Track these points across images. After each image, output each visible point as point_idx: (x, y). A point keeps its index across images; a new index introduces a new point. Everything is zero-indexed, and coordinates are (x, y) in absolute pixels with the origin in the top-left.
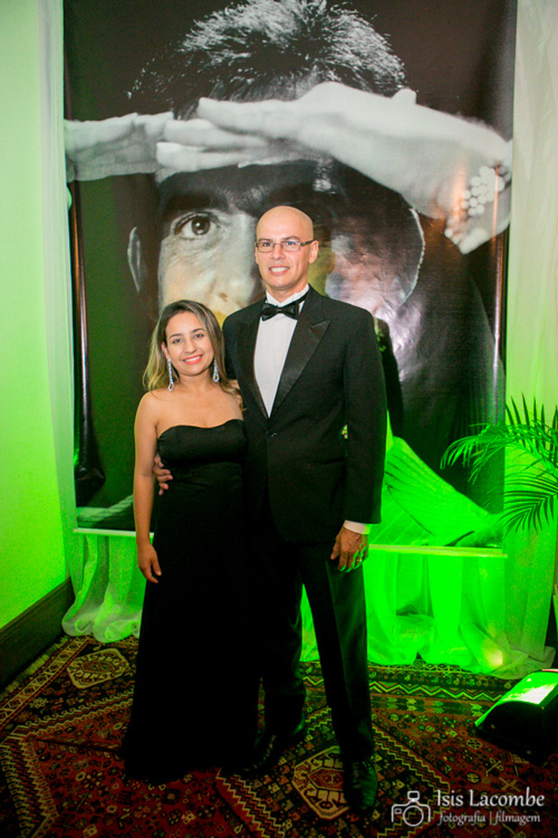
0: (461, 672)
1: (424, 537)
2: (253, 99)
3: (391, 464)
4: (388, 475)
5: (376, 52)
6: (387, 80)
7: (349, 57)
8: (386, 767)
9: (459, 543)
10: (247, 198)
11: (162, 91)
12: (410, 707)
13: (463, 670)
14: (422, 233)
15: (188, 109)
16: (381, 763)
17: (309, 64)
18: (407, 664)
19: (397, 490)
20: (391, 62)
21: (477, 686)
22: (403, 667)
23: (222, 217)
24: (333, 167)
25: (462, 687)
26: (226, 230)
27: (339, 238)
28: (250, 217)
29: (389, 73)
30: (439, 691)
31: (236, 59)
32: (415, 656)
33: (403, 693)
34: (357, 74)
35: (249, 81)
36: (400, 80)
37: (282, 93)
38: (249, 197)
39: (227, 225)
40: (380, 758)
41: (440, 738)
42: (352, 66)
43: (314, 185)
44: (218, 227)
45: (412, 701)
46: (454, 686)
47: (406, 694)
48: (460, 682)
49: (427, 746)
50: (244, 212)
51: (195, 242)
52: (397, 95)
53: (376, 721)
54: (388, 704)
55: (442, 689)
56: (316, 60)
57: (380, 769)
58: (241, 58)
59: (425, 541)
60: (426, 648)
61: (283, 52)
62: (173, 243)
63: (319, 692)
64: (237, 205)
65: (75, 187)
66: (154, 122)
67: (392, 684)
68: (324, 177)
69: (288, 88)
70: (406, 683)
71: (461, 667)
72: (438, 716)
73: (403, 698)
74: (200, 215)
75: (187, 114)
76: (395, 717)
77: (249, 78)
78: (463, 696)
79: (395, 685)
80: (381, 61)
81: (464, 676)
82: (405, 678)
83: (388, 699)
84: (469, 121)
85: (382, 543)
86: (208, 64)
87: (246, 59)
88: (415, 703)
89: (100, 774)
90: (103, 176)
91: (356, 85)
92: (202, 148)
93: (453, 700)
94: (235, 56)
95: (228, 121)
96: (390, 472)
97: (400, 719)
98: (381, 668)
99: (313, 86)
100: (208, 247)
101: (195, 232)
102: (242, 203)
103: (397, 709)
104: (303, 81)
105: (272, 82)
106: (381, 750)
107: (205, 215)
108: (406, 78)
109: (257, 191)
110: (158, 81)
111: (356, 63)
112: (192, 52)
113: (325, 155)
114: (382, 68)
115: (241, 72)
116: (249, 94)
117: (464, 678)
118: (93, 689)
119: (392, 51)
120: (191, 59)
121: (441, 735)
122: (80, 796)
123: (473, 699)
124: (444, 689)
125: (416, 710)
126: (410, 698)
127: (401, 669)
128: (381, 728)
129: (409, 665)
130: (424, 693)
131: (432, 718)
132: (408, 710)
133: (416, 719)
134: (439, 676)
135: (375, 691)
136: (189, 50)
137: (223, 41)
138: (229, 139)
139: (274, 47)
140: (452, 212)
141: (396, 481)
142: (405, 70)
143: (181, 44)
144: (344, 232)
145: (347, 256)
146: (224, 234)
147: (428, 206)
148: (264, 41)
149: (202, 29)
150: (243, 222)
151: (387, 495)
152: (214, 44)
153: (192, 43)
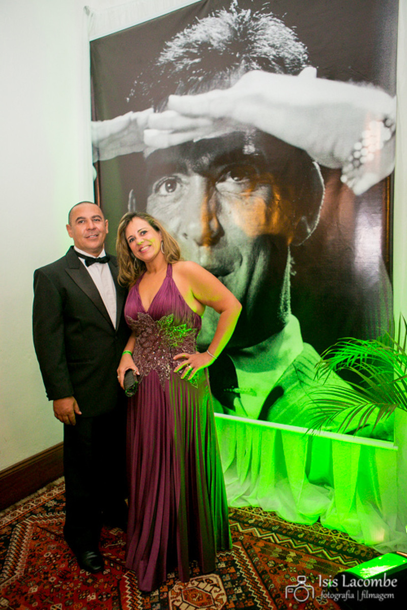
0: (348, 540)
1: (329, 425)
2: (203, 91)
3: (302, 364)
4: (300, 373)
5: (286, 42)
6: (295, 62)
7: (267, 49)
8: (241, 599)
9: (357, 433)
10: (200, 164)
11: (147, 94)
12: (288, 558)
13: (350, 539)
14: (322, 180)
15: (162, 104)
16: (239, 596)
17: (239, 60)
18: (307, 524)
19: (308, 385)
20: (297, 48)
21: (355, 554)
22: (303, 526)
23: (184, 179)
24: (257, 135)
25: (341, 552)
26: (187, 188)
27: (262, 189)
28: (201, 177)
29: (296, 57)
30: (320, 551)
31: (191, 65)
32: (317, 519)
33: (290, 547)
34: (272, 62)
35: (200, 79)
36: (304, 61)
37: (221, 84)
38: (201, 162)
39: (187, 184)
40: (241, 591)
42: (269, 56)
43: (243, 150)
44: (181, 186)
45: (293, 554)
46: (335, 550)
47: (292, 547)
48: (342, 548)
49: (282, 592)
50: (198, 174)
51: (168, 197)
52: (302, 73)
53: (255, 563)
54: (273, 553)
55: (323, 550)
56: (244, 56)
57: (236, 599)
58: (195, 63)
60: (325, 513)
61: (221, 54)
62: (154, 199)
64: (193, 169)
65: (98, 165)
66: (141, 116)
67: (286, 538)
68: (250, 143)
69: (225, 80)
70: (298, 539)
71: (350, 536)
72: (306, 571)
73: (288, 550)
74: (170, 178)
75: (162, 108)
76: (271, 564)
77: (199, 76)
78: (338, 559)
79: (288, 539)
80: (290, 48)
81: (349, 543)
82: (299, 536)
83: (275, 549)
84: (360, 85)
85: (296, 425)
86: (174, 71)
87: (198, 63)
88: (294, 557)
89: (58, 556)
91: (272, 70)
92: (171, 131)
93: (327, 562)
94: (191, 62)
95: (187, 110)
96: (301, 370)
97: (275, 566)
98: (286, 524)
99: (241, 76)
100: (176, 200)
101: (167, 190)
102: (196, 167)
103: (278, 558)
104: (235, 73)
105: (215, 77)
106: (245, 585)
107: (173, 178)
108: (308, 59)
109: (206, 158)
110: (144, 88)
111: (271, 53)
112: (164, 64)
113: (251, 126)
114: (290, 54)
115: (195, 73)
116: (200, 88)
117: (348, 545)
119: (298, 39)
120: (164, 69)
122: (40, 567)
123: (345, 564)
124: (325, 550)
125: (291, 562)
126: (293, 552)
127: (300, 527)
128: (256, 569)
129: (308, 526)
130: (307, 550)
131: (300, 571)
132: (285, 560)
133: (288, 569)
134: (328, 539)
135: (269, 541)
136: (162, 63)
137: (183, 53)
138: (188, 122)
139: (216, 51)
140: (347, 161)
141: (306, 377)
142: (308, 53)
143: (157, 60)
144: (264, 184)
145: (267, 202)
146: (185, 191)
147: (327, 158)
148: (209, 48)
149: (170, 47)
150: (197, 181)
151: (300, 388)
152: (177, 56)
153: (164, 58)
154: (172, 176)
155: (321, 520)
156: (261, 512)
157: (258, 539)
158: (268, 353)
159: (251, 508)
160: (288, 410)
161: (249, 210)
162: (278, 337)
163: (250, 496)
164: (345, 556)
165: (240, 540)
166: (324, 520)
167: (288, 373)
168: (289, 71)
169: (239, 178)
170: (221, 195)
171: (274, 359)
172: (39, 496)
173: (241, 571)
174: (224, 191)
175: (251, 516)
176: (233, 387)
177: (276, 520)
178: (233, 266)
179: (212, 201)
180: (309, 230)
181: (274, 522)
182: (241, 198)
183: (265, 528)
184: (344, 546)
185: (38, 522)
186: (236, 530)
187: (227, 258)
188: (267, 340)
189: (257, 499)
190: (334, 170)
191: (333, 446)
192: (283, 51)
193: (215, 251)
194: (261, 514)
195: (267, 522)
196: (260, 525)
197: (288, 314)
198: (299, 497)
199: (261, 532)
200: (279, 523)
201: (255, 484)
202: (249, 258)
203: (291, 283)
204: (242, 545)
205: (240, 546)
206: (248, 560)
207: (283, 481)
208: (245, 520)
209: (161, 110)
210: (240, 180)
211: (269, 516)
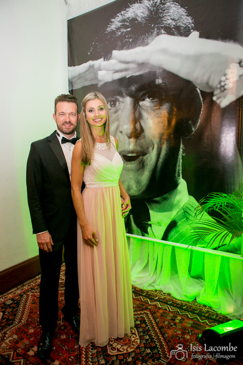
0: (212, 311)
1: (203, 244)
2: (132, 48)
3: (188, 208)
4: (187, 213)
5: (181, 17)
7: (170, 21)
8: (148, 342)
9: (219, 249)
10: (130, 90)
11: (100, 50)
12: (176, 320)
13: (213, 310)
14: (202, 99)
15: (108, 56)
16: (147, 340)
17: (153, 28)
18: (188, 301)
19: (191, 220)
20: (188, 20)
21: (216, 319)
22: (186, 302)
23: (121, 99)
24: (163, 73)
25: (208, 318)
26: (122, 104)
27: (166, 105)
28: (131, 98)
29: (187, 25)
30: (196, 316)
31: (125, 32)
32: (194, 298)
33: (178, 314)
34: (173, 29)
36: (192, 28)
37: (143, 43)
39: (122, 102)
40: (148, 338)
41: (180, 337)
42: (171, 26)
43: (155, 82)
44: (119, 103)
46: (204, 316)
47: (179, 314)
48: (208, 315)
49: (172, 339)
50: (129, 96)
51: (111, 110)
52: (191, 35)
53: (157, 322)
54: (168, 317)
55: (197, 316)
56: (156, 26)
57: (145, 342)
58: (128, 31)
59: (203, 246)
60: (199, 295)
61: (143, 25)
63: (143, 304)
64: (126, 94)
66: (97, 63)
68: (159, 78)
69: (145, 41)
70: (182, 309)
72: (186, 328)
73: (176, 315)
74: (113, 99)
75: (108, 58)
76: (166, 323)
77: (130, 39)
78: (206, 322)
79: (177, 309)
80: (184, 20)
81: (212, 313)
82: (183, 307)
83: (169, 314)
84: (225, 42)
85: (184, 244)
86: (115, 36)
87: (130, 31)
88: (180, 319)
90: (81, 87)
91: (173, 34)
92: (113, 71)
93: (199, 323)
94: (125, 30)
95: (123, 59)
96: (187, 211)
97: (168, 324)
98: (176, 300)
99: (155, 38)
100: (116, 112)
101: (111, 106)
102: (128, 93)
103: (170, 320)
104: (151, 36)
105: (139, 39)
106: (151, 334)
107: (115, 99)
108: (194, 26)
109: (133, 87)
110: (98, 46)
111: (172, 24)
112: (110, 32)
113: (160, 68)
114: (184, 24)
115: (128, 37)
116: (130, 46)
117: (212, 314)
118: (62, 283)
119: (188, 15)
120: (110, 35)
121: (182, 336)
122: (35, 319)
123: (210, 324)
124: (198, 316)
125: (178, 322)
126: (179, 316)
127: (184, 303)
128: (157, 326)
129: (189, 302)
130: (188, 316)
131: (183, 328)
132: (175, 321)
133: (176, 326)
134: (200, 310)
135: (166, 309)
136: (109, 31)
137: (121, 25)
138: (123, 66)
139: (140, 23)
140: (216, 88)
141: (190, 216)
142: (194, 23)
143: (106, 30)
144: (168, 102)
145: (169, 113)
146: (121, 106)
147: (204, 86)
148: (136, 22)
149: (113, 22)
150: (128, 101)
151: (186, 222)
152: (118, 27)
153: (110, 29)
154: (113, 98)
155: (197, 299)
156: (162, 293)
157: (160, 309)
158: (168, 201)
159: (156, 291)
160: (179, 234)
161: (158, 117)
162: (174, 192)
163: (156, 284)
164: (210, 320)
165: (149, 309)
166: (199, 299)
167: (179, 213)
168: (183, 34)
169: (153, 99)
170: (142, 108)
171: (172, 205)
172: (37, 279)
173: (149, 326)
174: (144, 106)
175: (156, 295)
176: (147, 221)
177: (171, 298)
178: (149, 150)
179: (137, 112)
180: (193, 129)
181: (169, 299)
182: (154, 110)
183: (164, 303)
184: (210, 314)
185: (35, 294)
186: (147, 303)
187: (145, 146)
188: (168, 194)
189: (159, 285)
190: (209, 93)
191: (205, 257)
192: (179, 22)
193: (138, 141)
194: (162, 294)
195: (165, 299)
196: (161, 300)
197: (180, 178)
198: (184, 285)
199: (161, 304)
200: (173, 300)
201: (159, 277)
202: (158, 146)
203: (182, 160)
204: (150, 311)
205: (149, 312)
206: (153, 320)
207: (176, 276)
208: (152, 298)
209: (108, 59)
210: (153, 100)
211: (166, 296)
